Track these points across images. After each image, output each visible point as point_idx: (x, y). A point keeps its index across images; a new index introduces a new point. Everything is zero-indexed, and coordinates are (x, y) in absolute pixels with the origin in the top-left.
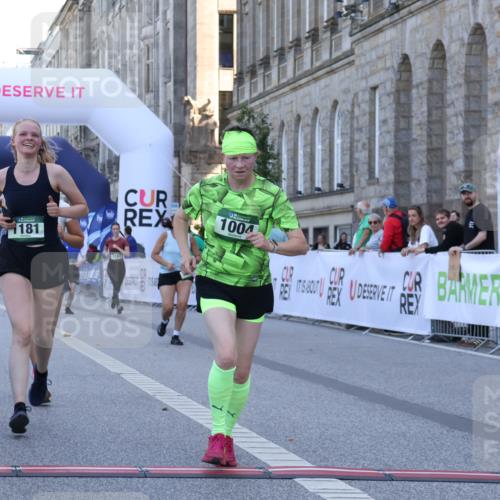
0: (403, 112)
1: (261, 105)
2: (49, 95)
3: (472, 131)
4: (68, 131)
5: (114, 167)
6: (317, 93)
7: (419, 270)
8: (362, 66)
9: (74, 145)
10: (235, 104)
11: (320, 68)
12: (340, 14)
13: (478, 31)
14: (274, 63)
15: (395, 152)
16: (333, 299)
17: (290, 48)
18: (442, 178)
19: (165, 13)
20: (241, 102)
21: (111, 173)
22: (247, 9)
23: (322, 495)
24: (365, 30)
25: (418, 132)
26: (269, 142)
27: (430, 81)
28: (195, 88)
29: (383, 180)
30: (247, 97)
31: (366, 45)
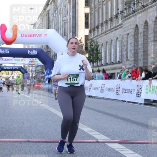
0: (136, 41)
1: (96, 39)
2: (37, 37)
4: (43, 46)
5: (56, 56)
6: (112, 36)
7: (141, 85)
8: (124, 28)
9: (44, 50)
10: (89, 39)
11: (113, 29)
12: (118, 13)
14: (100, 27)
15: (134, 52)
16: (117, 93)
17: (104, 23)
18: (147, 59)
19: (70, 13)
20: (91, 38)
21: (55, 58)
22: (92, 12)
23: (113, 148)
24: (126, 18)
25: (140, 46)
26: (99, 49)
27: (144, 32)
28: (78, 34)
29: (131, 60)
30: (92, 37)
31: (126, 22)
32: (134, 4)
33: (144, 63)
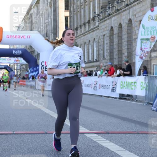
0: (111, 41)
2: (22, 38)
3: (129, 46)
4: (26, 47)
5: (38, 56)
6: (90, 36)
7: (116, 81)
8: (101, 30)
9: (28, 50)
11: (90, 30)
12: (95, 16)
13: (130, 20)
14: (79, 29)
15: (110, 51)
16: (95, 89)
17: (83, 25)
18: (121, 58)
19: (51, 16)
21: (38, 57)
22: (72, 15)
23: (91, 138)
24: (102, 20)
25: (115, 46)
27: (118, 33)
28: (59, 35)
29: (107, 58)
31: (102, 24)
32: (109, 8)
33: (118, 61)
